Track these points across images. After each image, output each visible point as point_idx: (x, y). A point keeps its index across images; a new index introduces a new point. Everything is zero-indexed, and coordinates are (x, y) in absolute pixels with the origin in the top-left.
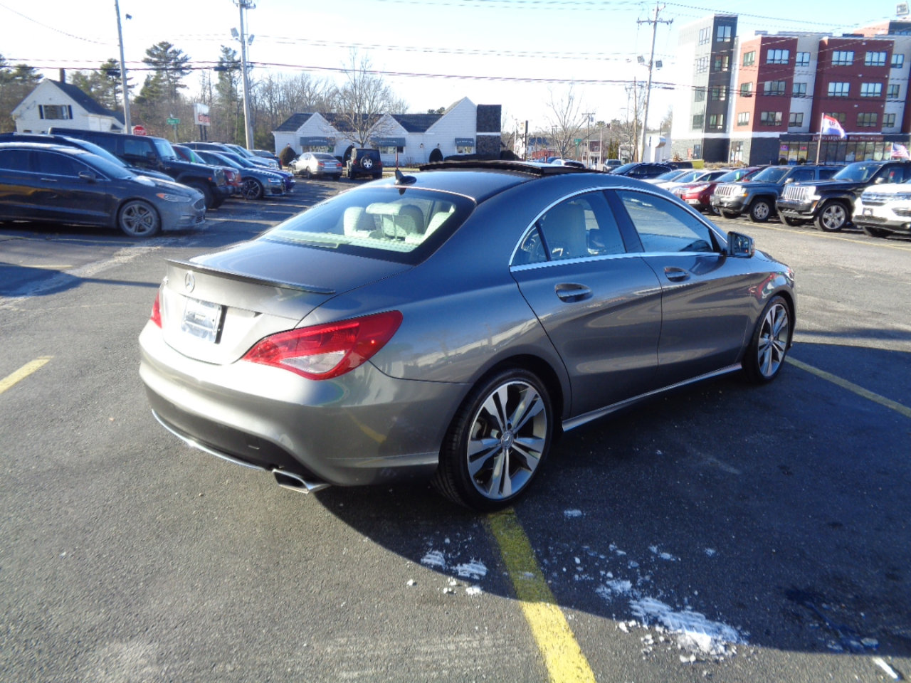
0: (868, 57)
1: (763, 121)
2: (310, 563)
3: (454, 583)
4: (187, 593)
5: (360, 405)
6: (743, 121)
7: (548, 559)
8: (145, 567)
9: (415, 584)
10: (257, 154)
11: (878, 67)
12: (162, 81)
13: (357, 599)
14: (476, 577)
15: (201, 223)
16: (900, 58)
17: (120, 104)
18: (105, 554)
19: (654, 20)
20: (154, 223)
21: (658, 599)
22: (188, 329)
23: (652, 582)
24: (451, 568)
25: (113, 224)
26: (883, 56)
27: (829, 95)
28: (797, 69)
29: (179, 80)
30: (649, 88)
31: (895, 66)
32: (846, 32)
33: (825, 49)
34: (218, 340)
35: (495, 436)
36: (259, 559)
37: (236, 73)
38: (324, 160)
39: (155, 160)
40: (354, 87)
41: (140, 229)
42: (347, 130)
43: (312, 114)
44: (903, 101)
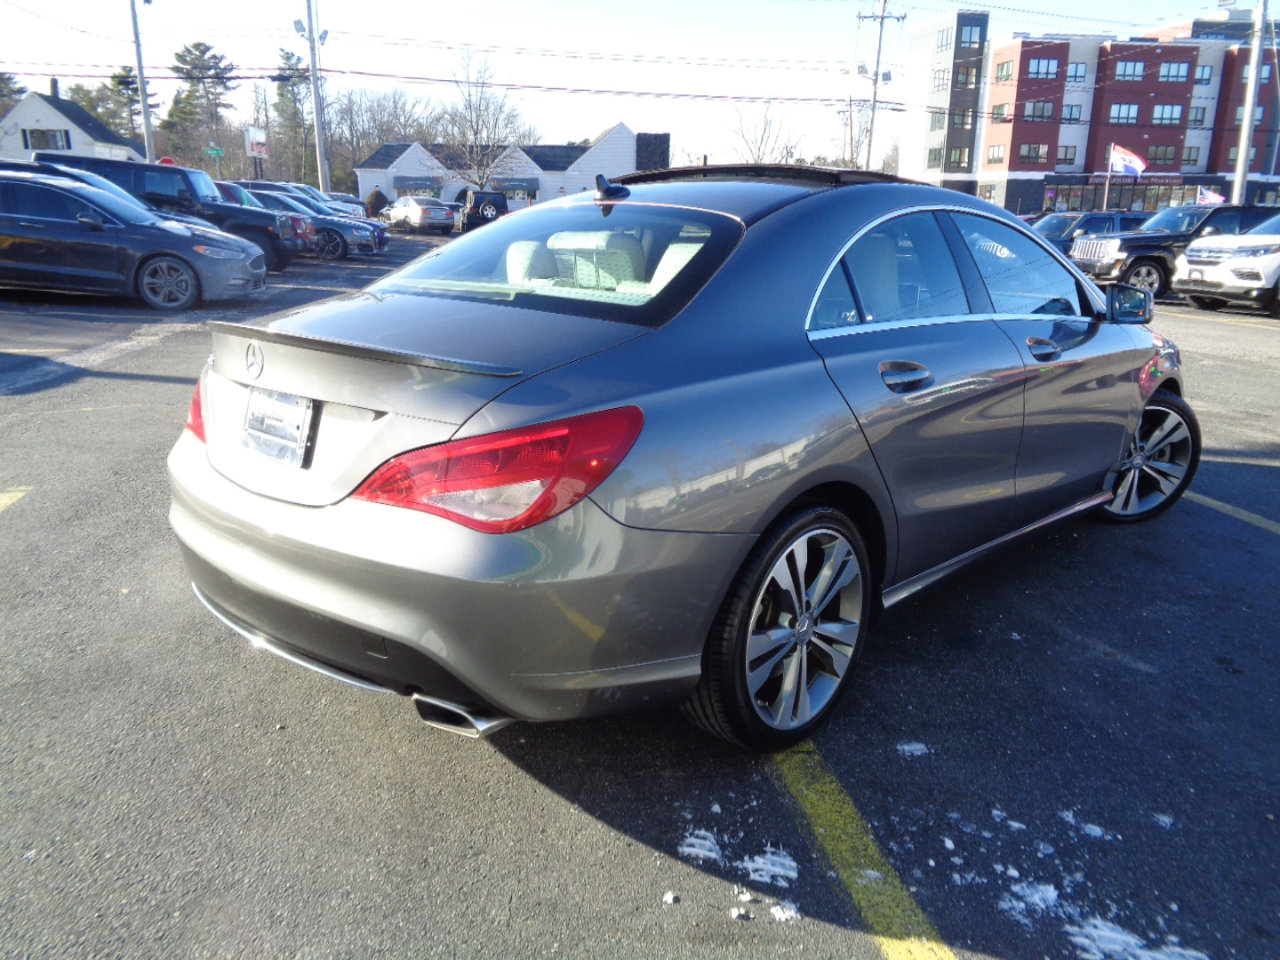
0: (1163, 69)
1: (1023, 157)
2: (484, 860)
3: (746, 897)
4: (263, 933)
5: (566, 579)
6: (996, 156)
7: (896, 843)
8: (183, 879)
9: (676, 900)
10: (334, 199)
11: (1177, 84)
12: (198, 98)
13: (579, 936)
14: (783, 884)
15: (259, 290)
16: (1207, 70)
17: (138, 131)
18: (110, 850)
19: (880, 14)
20: (191, 289)
21: (1112, 920)
22: (252, 444)
23: (1089, 884)
24: (734, 864)
25: (130, 292)
26: (1184, 69)
27: (1112, 121)
28: (1069, 85)
29: (221, 97)
30: (873, 110)
31: (1199, 82)
32: (1134, 36)
33: (1107, 58)
34: (307, 462)
35: (786, 624)
36: (390, 855)
37: (302, 89)
38: (429, 206)
39: (190, 201)
40: (469, 106)
41: (171, 298)
42: (460, 166)
43: (409, 146)
44: (1210, 129)
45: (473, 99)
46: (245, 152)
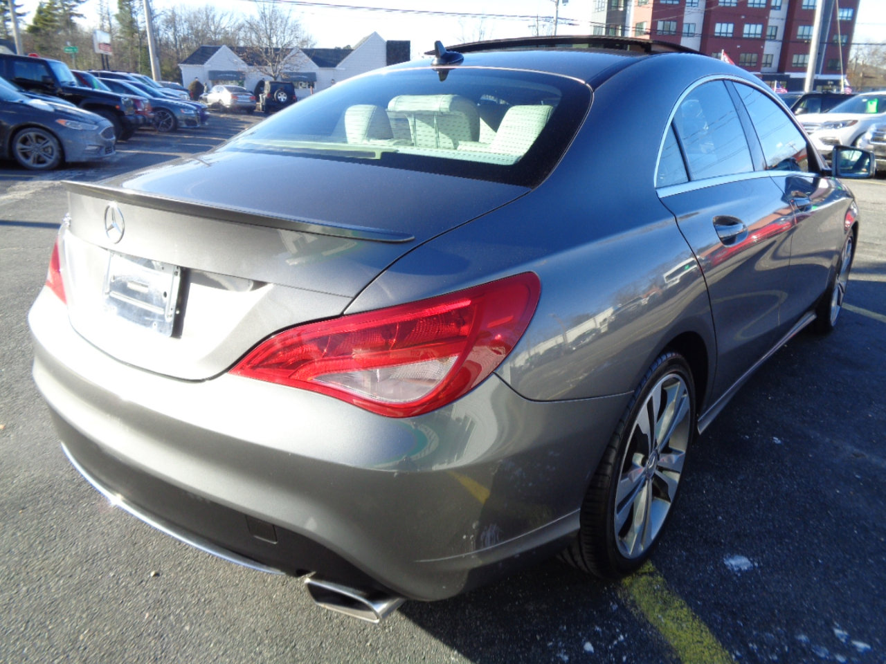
10: (165, 86)
11: (760, 9)
12: (56, 9)
15: (110, 154)
17: (10, 34)
20: (56, 154)
25: (6, 154)
27: (716, 35)
28: (687, 9)
29: (74, 9)
30: (556, 24)
31: (774, 8)
38: (236, 92)
39: (52, 85)
40: (263, 16)
41: (39, 160)
42: (259, 63)
43: (219, 48)
44: (780, 41)
45: (267, 12)
46: (94, 51)
